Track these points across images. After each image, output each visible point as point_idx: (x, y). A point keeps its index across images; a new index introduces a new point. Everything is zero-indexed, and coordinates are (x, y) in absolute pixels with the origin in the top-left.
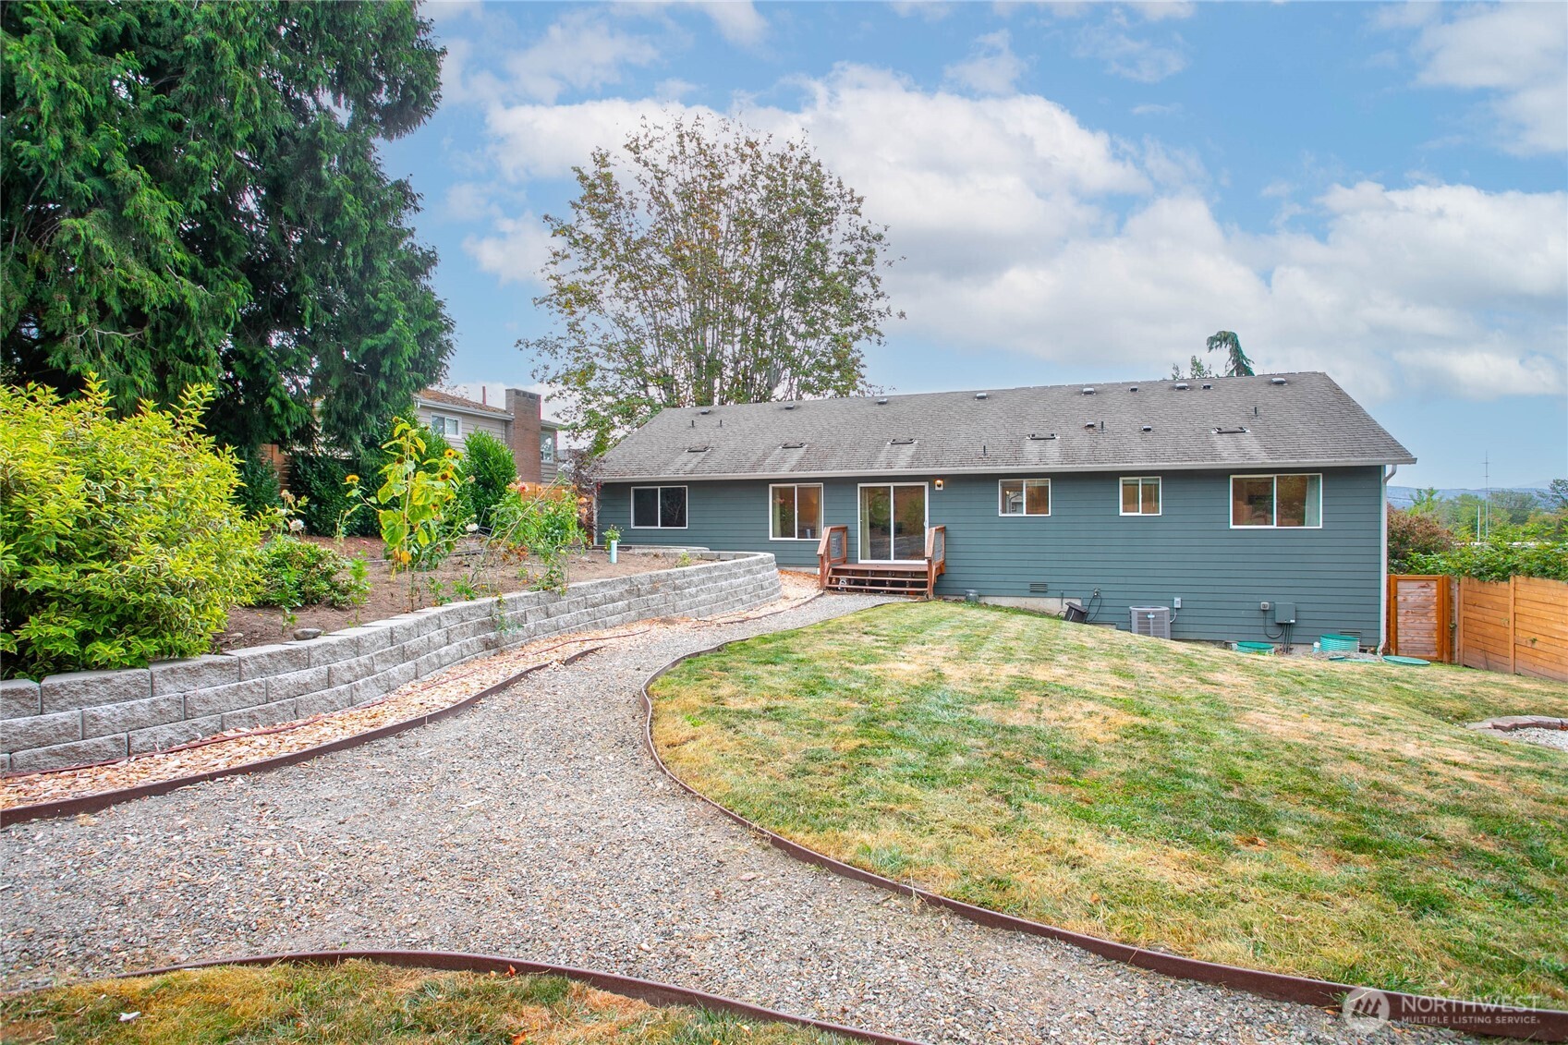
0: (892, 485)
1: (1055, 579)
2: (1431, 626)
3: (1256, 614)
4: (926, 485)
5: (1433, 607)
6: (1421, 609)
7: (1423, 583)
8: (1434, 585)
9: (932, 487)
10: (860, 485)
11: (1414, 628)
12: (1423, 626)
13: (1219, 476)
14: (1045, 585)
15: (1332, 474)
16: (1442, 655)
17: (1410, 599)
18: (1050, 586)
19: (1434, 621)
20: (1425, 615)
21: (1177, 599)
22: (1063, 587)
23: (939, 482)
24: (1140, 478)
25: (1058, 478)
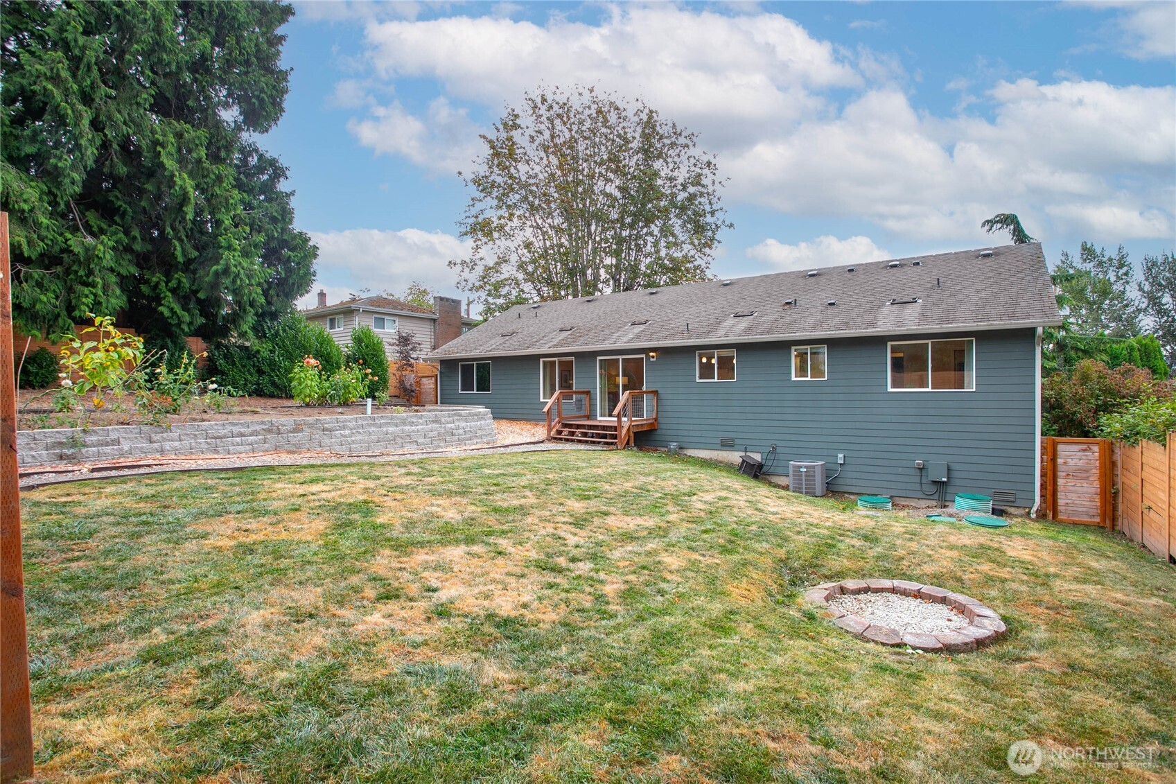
0: (620, 357)
1: (741, 435)
2: (1093, 490)
3: (913, 472)
4: (644, 356)
5: (1094, 471)
6: (1082, 473)
7: (1084, 447)
8: (1096, 448)
9: (648, 357)
10: (599, 358)
11: (1075, 492)
12: (1085, 490)
13: (878, 342)
14: (733, 441)
15: (985, 337)
16: (1104, 520)
17: (1071, 462)
18: (737, 442)
19: (1097, 484)
20: (1087, 478)
21: (841, 456)
22: (747, 442)
23: (651, 354)
24: (809, 347)
25: (742, 348)
